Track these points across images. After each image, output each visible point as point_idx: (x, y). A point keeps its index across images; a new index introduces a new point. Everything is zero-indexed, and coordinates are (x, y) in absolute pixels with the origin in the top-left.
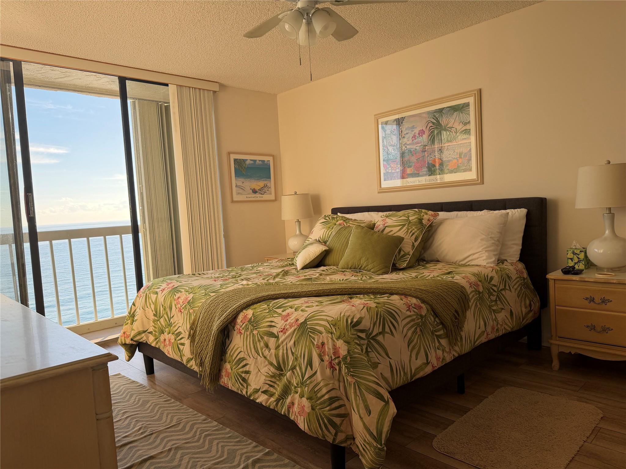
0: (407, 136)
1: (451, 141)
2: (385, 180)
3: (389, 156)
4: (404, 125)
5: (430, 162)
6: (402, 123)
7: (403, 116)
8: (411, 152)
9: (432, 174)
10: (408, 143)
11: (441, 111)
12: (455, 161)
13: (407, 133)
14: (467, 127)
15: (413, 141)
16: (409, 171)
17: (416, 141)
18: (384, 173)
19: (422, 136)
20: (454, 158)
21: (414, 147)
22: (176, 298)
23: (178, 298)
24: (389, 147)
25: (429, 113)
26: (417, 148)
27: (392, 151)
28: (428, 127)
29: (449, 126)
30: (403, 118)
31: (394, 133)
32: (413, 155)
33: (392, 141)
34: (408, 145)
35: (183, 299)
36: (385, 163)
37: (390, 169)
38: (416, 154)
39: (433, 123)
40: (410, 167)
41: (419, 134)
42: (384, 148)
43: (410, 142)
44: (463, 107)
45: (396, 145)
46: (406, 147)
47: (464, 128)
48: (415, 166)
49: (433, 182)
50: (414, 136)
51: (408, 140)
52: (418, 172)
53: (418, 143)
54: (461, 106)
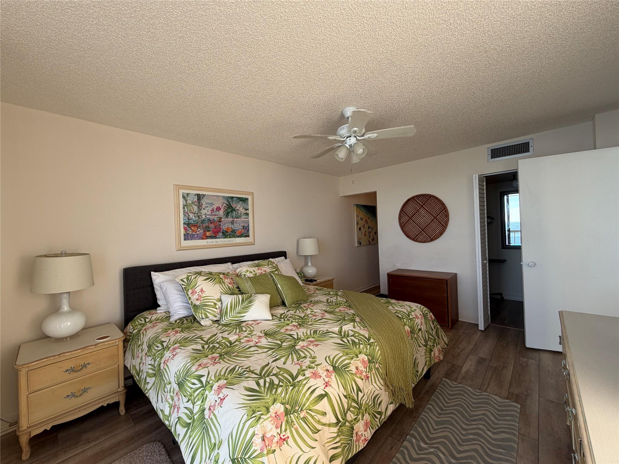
0: (207, 209)
1: (238, 218)
2: (185, 239)
3: (190, 221)
4: (204, 200)
5: (224, 229)
6: (203, 198)
7: (204, 194)
8: (210, 221)
9: (226, 237)
10: (208, 214)
11: (232, 198)
12: (240, 230)
13: (207, 207)
14: (247, 212)
15: (211, 213)
16: (208, 234)
17: (214, 213)
18: (184, 234)
19: (219, 211)
20: (240, 229)
21: (213, 217)
22: (354, 371)
23: (357, 368)
24: (189, 214)
25: (224, 197)
26: (215, 218)
27: (193, 218)
28: (223, 207)
29: (236, 209)
30: (203, 195)
31: (195, 204)
32: (211, 223)
33: (193, 210)
34: (208, 215)
35: (361, 365)
36: (186, 226)
37: (190, 231)
38: (214, 222)
39: (227, 205)
40: (209, 231)
41: (216, 209)
42: (185, 214)
43: (209, 213)
44: (245, 200)
45: (197, 213)
46: (206, 216)
47: (245, 212)
48: (213, 230)
49: (227, 243)
50: (213, 210)
51: (208, 212)
52: (215, 235)
53: (216, 216)
54: (244, 199)
